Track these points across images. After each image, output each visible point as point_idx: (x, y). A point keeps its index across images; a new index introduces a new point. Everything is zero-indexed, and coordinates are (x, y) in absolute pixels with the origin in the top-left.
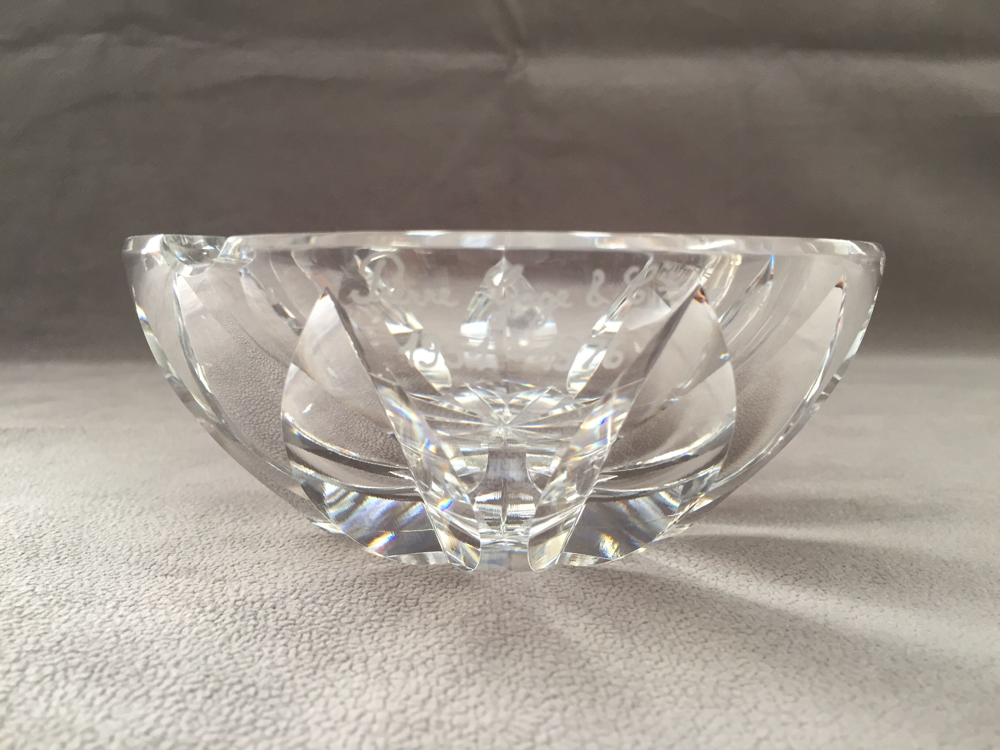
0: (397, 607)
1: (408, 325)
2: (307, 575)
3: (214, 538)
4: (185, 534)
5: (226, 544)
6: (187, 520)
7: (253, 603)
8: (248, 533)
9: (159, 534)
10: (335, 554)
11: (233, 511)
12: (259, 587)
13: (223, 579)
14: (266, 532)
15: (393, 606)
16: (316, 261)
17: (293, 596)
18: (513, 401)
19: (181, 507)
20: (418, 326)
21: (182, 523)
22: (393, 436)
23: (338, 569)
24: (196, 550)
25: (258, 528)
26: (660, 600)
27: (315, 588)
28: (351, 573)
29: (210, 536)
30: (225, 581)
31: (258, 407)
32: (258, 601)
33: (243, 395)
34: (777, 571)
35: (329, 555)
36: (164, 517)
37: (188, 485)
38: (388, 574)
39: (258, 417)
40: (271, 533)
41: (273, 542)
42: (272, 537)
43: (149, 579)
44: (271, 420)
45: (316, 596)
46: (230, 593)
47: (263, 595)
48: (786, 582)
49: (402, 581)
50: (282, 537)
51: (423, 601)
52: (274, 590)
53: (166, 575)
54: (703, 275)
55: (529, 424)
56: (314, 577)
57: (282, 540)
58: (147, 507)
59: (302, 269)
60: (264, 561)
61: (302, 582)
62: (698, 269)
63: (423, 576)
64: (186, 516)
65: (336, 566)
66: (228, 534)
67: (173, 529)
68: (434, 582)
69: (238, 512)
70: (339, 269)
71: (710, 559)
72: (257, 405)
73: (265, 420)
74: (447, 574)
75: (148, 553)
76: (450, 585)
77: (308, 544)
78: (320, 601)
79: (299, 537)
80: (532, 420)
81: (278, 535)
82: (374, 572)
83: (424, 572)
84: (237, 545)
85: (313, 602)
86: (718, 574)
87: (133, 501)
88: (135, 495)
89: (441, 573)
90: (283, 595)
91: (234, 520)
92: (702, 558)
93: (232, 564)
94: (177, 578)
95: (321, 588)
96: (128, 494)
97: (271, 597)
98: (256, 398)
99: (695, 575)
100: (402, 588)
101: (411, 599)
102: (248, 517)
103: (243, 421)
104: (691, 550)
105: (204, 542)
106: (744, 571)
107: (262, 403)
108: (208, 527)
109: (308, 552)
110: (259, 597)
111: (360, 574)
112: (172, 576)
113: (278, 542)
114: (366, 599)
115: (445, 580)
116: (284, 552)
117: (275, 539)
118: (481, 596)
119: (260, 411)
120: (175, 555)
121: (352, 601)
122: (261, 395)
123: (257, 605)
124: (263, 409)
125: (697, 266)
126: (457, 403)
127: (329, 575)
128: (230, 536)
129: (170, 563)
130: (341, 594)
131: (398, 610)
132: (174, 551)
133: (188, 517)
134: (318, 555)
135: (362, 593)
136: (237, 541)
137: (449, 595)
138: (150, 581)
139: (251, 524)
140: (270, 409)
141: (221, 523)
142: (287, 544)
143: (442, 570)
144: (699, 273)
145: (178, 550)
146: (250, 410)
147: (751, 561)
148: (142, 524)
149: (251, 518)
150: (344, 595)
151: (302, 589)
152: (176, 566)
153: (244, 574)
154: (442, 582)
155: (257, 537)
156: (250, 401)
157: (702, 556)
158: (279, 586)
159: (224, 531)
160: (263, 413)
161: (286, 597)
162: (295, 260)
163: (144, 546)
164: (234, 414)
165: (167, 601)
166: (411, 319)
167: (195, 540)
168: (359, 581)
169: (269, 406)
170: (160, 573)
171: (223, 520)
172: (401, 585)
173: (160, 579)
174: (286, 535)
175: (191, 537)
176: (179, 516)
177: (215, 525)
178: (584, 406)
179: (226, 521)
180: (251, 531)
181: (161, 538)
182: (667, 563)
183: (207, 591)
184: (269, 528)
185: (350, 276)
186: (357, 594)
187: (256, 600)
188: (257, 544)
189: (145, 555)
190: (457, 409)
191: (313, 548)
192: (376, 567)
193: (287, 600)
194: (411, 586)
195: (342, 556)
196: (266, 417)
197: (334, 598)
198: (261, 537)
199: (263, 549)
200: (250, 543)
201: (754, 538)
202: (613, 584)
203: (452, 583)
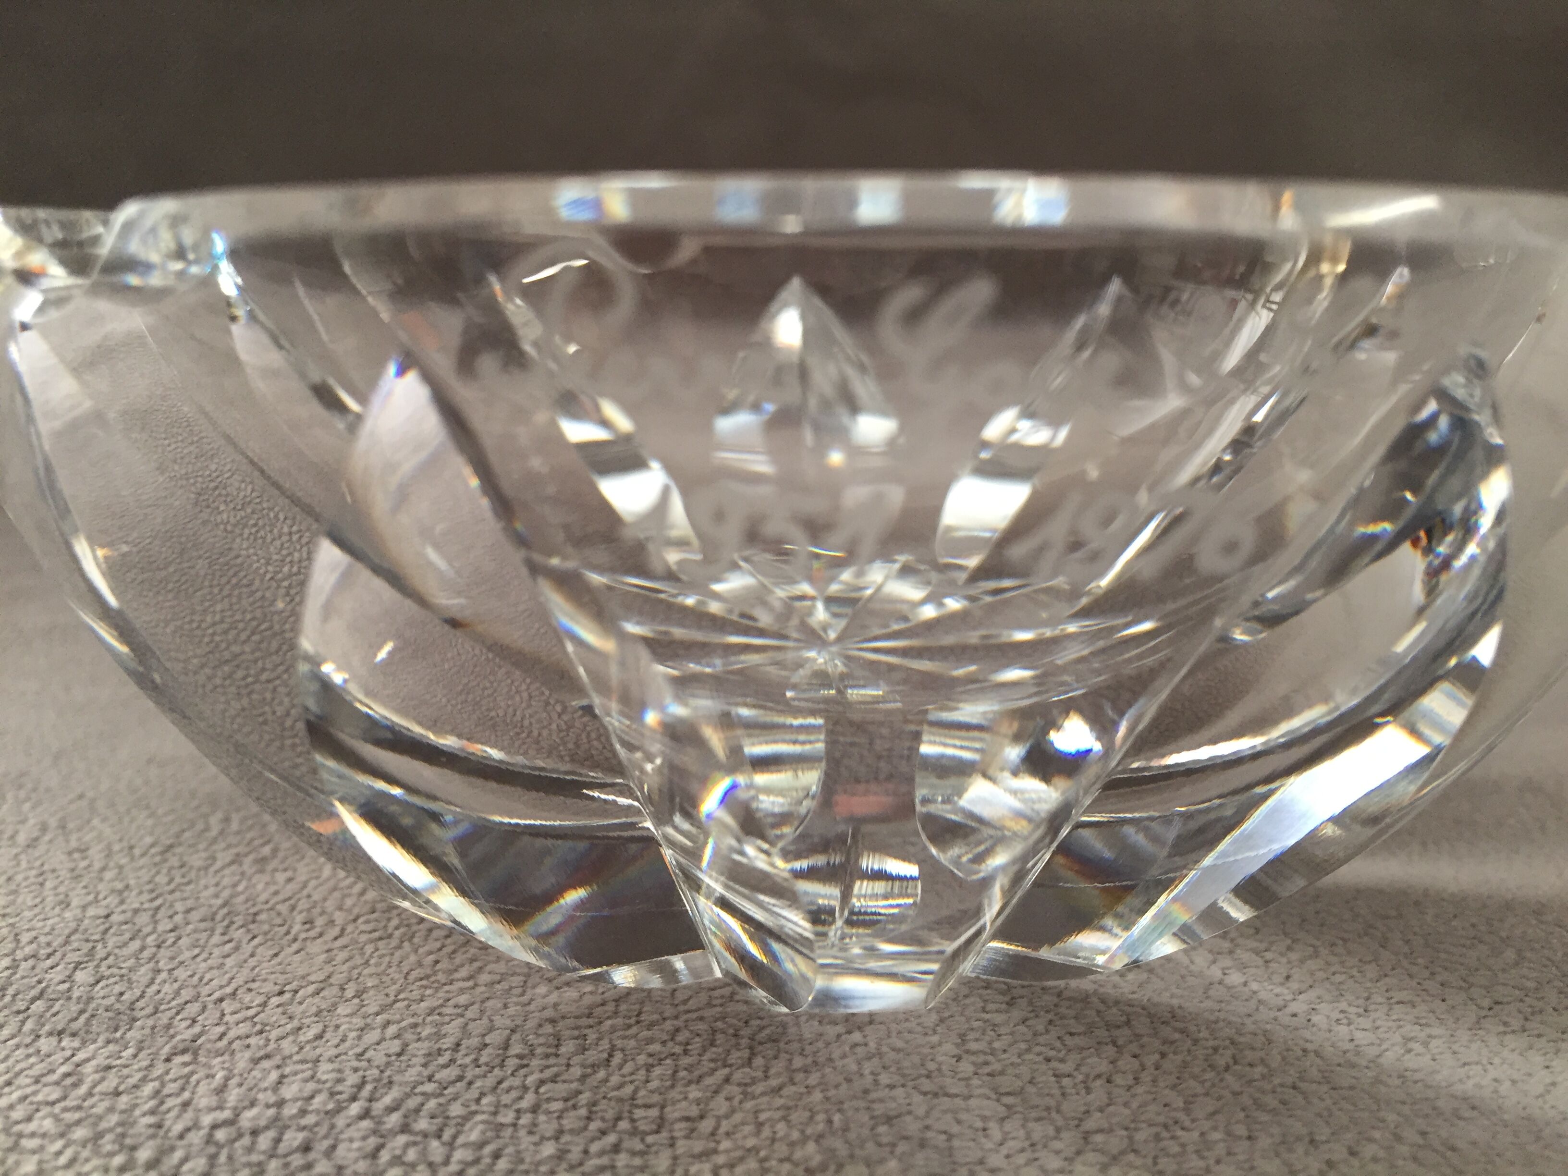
0: (611, 1138)
1: (605, 423)
2: (392, 1030)
3: (188, 911)
4: (122, 902)
5: (213, 930)
6: (132, 859)
7: (255, 1133)
8: (263, 897)
9: (66, 904)
10: (459, 958)
11: (238, 833)
12: (274, 1076)
13: (191, 1048)
14: (305, 892)
15: (604, 1133)
16: (400, 281)
17: (355, 1109)
18: (834, 588)
19: (126, 820)
20: (624, 423)
21: (121, 867)
22: (588, 710)
23: (466, 1007)
24: (143, 948)
25: (290, 880)
26: (1245, 1099)
27: (411, 1075)
28: (498, 1021)
29: (179, 907)
30: (196, 1054)
31: (247, 649)
32: (267, 1128)
33: (209, 619)
34: (1475, 992)
35: (444, 965)
36: (83, 850)
37: (150, 761)
38: (584, 1021)
39: (247, 668)
40: (316, 897)
41: (320, 922)
42: (317, 910)
43: (18, 1047)
44: (278, 678)
45: (412, 1103)
46: (203, 1098)
47: (280, 1104)
48: (1505, 1024)
49: (619, 1043)
50: (340, 908)
51: (677, 1115)
52: (311, 1086)
53: (60, 1033)
54: (1264, 306)
55: (876, 639)
56: (409, 1036)
57: (339, 917)
58: (53, 822)
59: (370, 299)
60: (294, 985)
61: (378, 1057)
62: (1250, 297)
63: (668, 1025)
64: (131, 848)
65: (463, 999)
66: (219, 902)
67: (101, 887)
68: (696, 1045)
69: (249, 836)
70: (454, 302)
71: (1310, 957)
72: (244, 642)
73: (264, 677)
74: (723, 1018)
75: (31, 962)
76: (735, 1057)
77: (397, 928)
78: (422, 1124)
79: (379, 906)
80: (877, 631)
81: (330, 905)
82: (549, 1013)
83: (669, 1011)
84: (238, 934)
85: (405, 1128)
86: (1343, 1005)
87: (27, 806)
88: (35, 790)
89: (708, 1013)
90: (331, 1106)
91: (237, 860)
92: (1294, 956)
93: (217, 995)
94: (84, 1043)
95: (426, 1073)
96: (20, 787)
97: (303, 1112)
98: (241, 625)
99: (1293, 1007)
100: (621, 1067)
101: (647, 1106)
102: (266, 850)
103: (209, 678)
104: (1257, 931)
105: (165, 925)
106: (1403, 995)
107: (256, 638)
108: (178, 880)
109: (398, 954)
110: (272, 1112)
111: (519, 1022)
112: (74, 1035)
113: (331, 922)
114: (535, 1109)
115: (720, 1038)
116: (342, 956)
117: (323, 913)
118: (817, 1096)
119: (251, 657)
120: (91, 965)
121: (501, 1119)
122: (253, 619)
123: (264, 1141)
124: (258, 654)
125: (1250, 291)
126: (716, 596)
127: (445, 1029)
128: (225, 905)
129: (76, 994)
130: (474, 1093)
131: (616, 1148)
132: (91, 952)
133: (137, 852)
134: (420, 964)
135: (525, 1088)
136: (239, 920)
137: (732, 1089)
138: (20, 1053)
139: (275, 870)
140: (277, 652)
141: (206, 868)
142: (350, 928)
143: (710, 1005)
144: (1252, 305)
145: (100, 952)
146: (227, 655)
147: (1405, 963)
148: (34, 872)
149: (275, 851)
150: (483, 1094)
151: (377, 1080)
152: (90, 999)
153: (243, 1029)
154: (712, 1044)
155: (283, 908)
156: (226, 632)
157: (1289, 948)
158: (325, 1071)
159: (212, 890)
160: (260, 664)
161: (338, 1110)
162: (354, 280)
163: (25, 938)
164: (186, 661)
165: (48, 1124)
166: (611, 410)
167: (143, 919)
168: (516, 1049)
169: (274, 645)
170: (47, 1028)
171: (214, 859)
172: (618, 1058)
173: (45, 1044)
174: (349, 902)
175: (136, 911)
176: (116, 847)
177: (193, 875)
178: (988, 599)
179: (219, 864)
180: (273, 888)
181: (68, 915)
182: (1215, 972)
183: (148, 1089)
184: (313, 883)
185: (478, 318)
186: (514, 1094)
187: (263, 1123)
188: (283, 930)
189: (24, 965)
190: (715, 607)
191: (410, 940)
192: (554, 997)
193: (340, 1121)
194: (642, 1059)
195: (477, 965)
196: (263, 670)
197: (456, 1110)
198: (293, 908)
199: (295, 946)
200: (266, 927)
201: (1381, 892)
202: (1114, 1043)
203: (737, 1046)
